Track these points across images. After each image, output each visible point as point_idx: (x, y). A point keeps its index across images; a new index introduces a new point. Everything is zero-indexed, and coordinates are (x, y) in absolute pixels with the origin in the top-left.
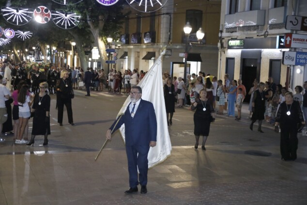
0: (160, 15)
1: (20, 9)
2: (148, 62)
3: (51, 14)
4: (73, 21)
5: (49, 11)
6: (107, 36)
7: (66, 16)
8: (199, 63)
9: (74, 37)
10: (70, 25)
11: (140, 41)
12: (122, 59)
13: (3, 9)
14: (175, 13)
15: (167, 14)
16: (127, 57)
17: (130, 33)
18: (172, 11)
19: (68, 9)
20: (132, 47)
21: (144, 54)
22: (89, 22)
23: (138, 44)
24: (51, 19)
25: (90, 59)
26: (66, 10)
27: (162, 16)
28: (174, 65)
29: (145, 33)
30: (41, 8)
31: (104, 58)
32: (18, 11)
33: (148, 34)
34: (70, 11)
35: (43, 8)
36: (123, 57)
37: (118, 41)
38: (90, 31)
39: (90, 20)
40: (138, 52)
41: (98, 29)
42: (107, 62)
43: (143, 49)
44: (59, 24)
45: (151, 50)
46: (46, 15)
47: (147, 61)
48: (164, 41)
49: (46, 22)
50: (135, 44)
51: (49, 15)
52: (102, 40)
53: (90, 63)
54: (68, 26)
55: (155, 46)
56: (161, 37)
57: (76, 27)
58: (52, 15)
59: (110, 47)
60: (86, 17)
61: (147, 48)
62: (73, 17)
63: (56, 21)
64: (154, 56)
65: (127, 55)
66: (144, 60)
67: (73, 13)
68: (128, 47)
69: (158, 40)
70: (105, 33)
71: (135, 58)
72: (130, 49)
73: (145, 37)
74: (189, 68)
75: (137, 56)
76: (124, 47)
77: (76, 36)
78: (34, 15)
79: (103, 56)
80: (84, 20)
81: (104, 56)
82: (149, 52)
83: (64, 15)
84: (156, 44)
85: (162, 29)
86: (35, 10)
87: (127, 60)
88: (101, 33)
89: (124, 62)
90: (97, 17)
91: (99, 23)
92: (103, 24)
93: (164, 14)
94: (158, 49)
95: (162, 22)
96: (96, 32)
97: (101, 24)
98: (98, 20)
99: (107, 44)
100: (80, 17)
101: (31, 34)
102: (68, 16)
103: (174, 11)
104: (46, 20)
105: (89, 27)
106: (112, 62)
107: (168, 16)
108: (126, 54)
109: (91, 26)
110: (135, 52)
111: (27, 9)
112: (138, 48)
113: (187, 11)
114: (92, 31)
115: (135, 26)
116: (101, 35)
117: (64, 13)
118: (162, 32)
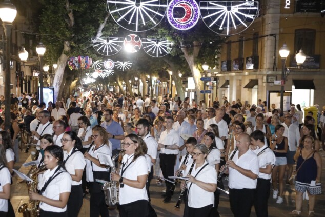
0: (263, 37)
1: (110, 39)
2: (251, 92)
3: (141, 42)
4: (165, 48)
5: (140, 39)
6: (203, 63)
7: (157, 43)
8: (312, 91)
9: (170, 66)
10: (161, 53)
11: (242, 68)
12: (223, 89)
13: (93, 39)
14: (280, 34)
15: (271, 35)
16: (229, 86)
17: (232, 59)
18: (277, 32)
19: (160, 36)
20: (233, 74)
21: (247, 82)
22: (182, 49)
23: (240, 71)
24: (142, 48)
25: (187, 89)
26: (158, 38)
27: (266, 38)
28: (271, 94)
29: (247, 58)
30: (132, 36)
31: (199, 88)
32: (108, 41)
33: (250, 59)
34: (162, 38)
35: (133, 37)
36: (225, 86)
37: (214, 68)
38: (184, 58)
39: (184, 47)
40: (240, 80)
41: (193, 56)
42: (202, 92)
43: (245, 76)
44: (150, 53)
45: (254, 78)
46: (137, 44)
47: (250, 89)
48: (267, 67)
49: (136, 51)
50: (237, 71)
51: (140, 43)
52: (197, 67)
53: (186, 93)
54: (159, 55)
55: (258, 73)
56: (265, 62)
57: (169, 55)
58: (143, 43)
59: (206, 76)
60: (180, 44)
61: (249, 75)
62: (166, 45)
63: (147, 49)
64: (257, 84)
65: (228, 84)
66: (247, 89)
67: (165, 39)
68: (230, 74)
69: (261, 65)
70: (200, 60)
71: (237, 87)
72: (232, 77)
73: (247, 62)
74: (290, 97)
75: (239, 84)
76: (226, 75)
77: (172, 64)
78: (124, 44)
79: (198, 85)
80: (177, 46)
81: (200, 85)
82: (251, 80)
83: (155, 43)
84: (259, 70)
85: (265, 53)
86: (126, 38)
87: (228, 89)
88: (196, 60)
89: (226, 91)
90: (191, 43)
91: (193, 49)
92: (199, 50)
93: (267, 36)
94: (262, 76)
95: (266, 45)
96: (190, 60)
97: (196, 50)
98: (192, 46)
99: (203, 72)
100: (172, 44)
101: (131, 64)
102: (160, 43)
103: (280, 31)
104: (137, 48)
105: (183, 54)
106: (207, 92)
107: (272, 38)
108: (227, 82)
109: (185, 53)
110: (237, 80)
111: (118, 38)
112: (240, 75)
113: (296, 30)
114: (186, 58)
115: (238, 51)
116: (196, 62)
117: (155, 41)
118: (265, 56)
